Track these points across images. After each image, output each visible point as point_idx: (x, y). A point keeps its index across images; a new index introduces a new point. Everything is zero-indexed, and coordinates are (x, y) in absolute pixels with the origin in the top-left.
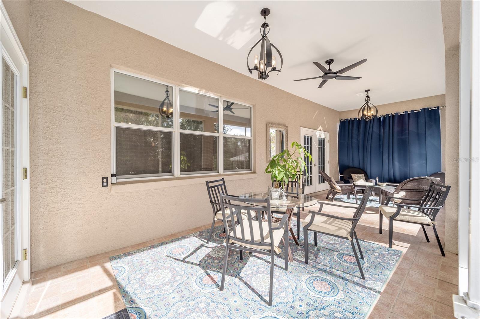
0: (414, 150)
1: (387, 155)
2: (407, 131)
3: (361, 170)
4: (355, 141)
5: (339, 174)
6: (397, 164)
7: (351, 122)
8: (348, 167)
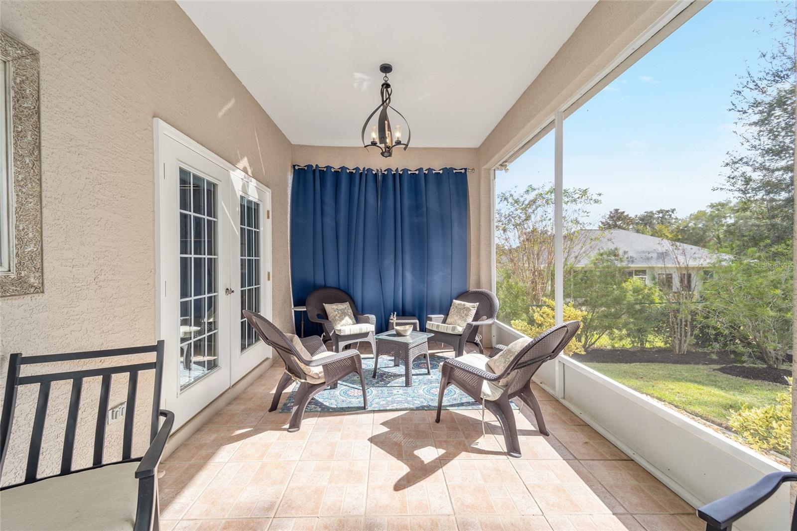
0: (436, 247)
1: (392, 257)
2: (425, 209)
3: (344, 294)
4: (329, 222)
5: (293, 307)
6: (408, 276)
7: (317, 174)
8: (315, 288)
